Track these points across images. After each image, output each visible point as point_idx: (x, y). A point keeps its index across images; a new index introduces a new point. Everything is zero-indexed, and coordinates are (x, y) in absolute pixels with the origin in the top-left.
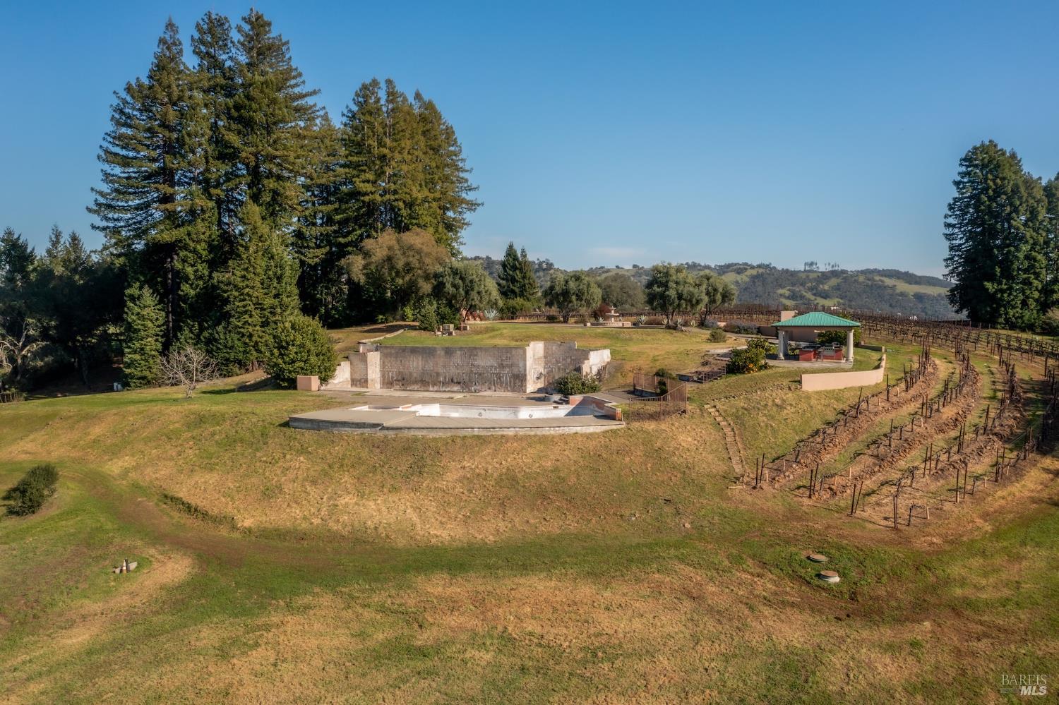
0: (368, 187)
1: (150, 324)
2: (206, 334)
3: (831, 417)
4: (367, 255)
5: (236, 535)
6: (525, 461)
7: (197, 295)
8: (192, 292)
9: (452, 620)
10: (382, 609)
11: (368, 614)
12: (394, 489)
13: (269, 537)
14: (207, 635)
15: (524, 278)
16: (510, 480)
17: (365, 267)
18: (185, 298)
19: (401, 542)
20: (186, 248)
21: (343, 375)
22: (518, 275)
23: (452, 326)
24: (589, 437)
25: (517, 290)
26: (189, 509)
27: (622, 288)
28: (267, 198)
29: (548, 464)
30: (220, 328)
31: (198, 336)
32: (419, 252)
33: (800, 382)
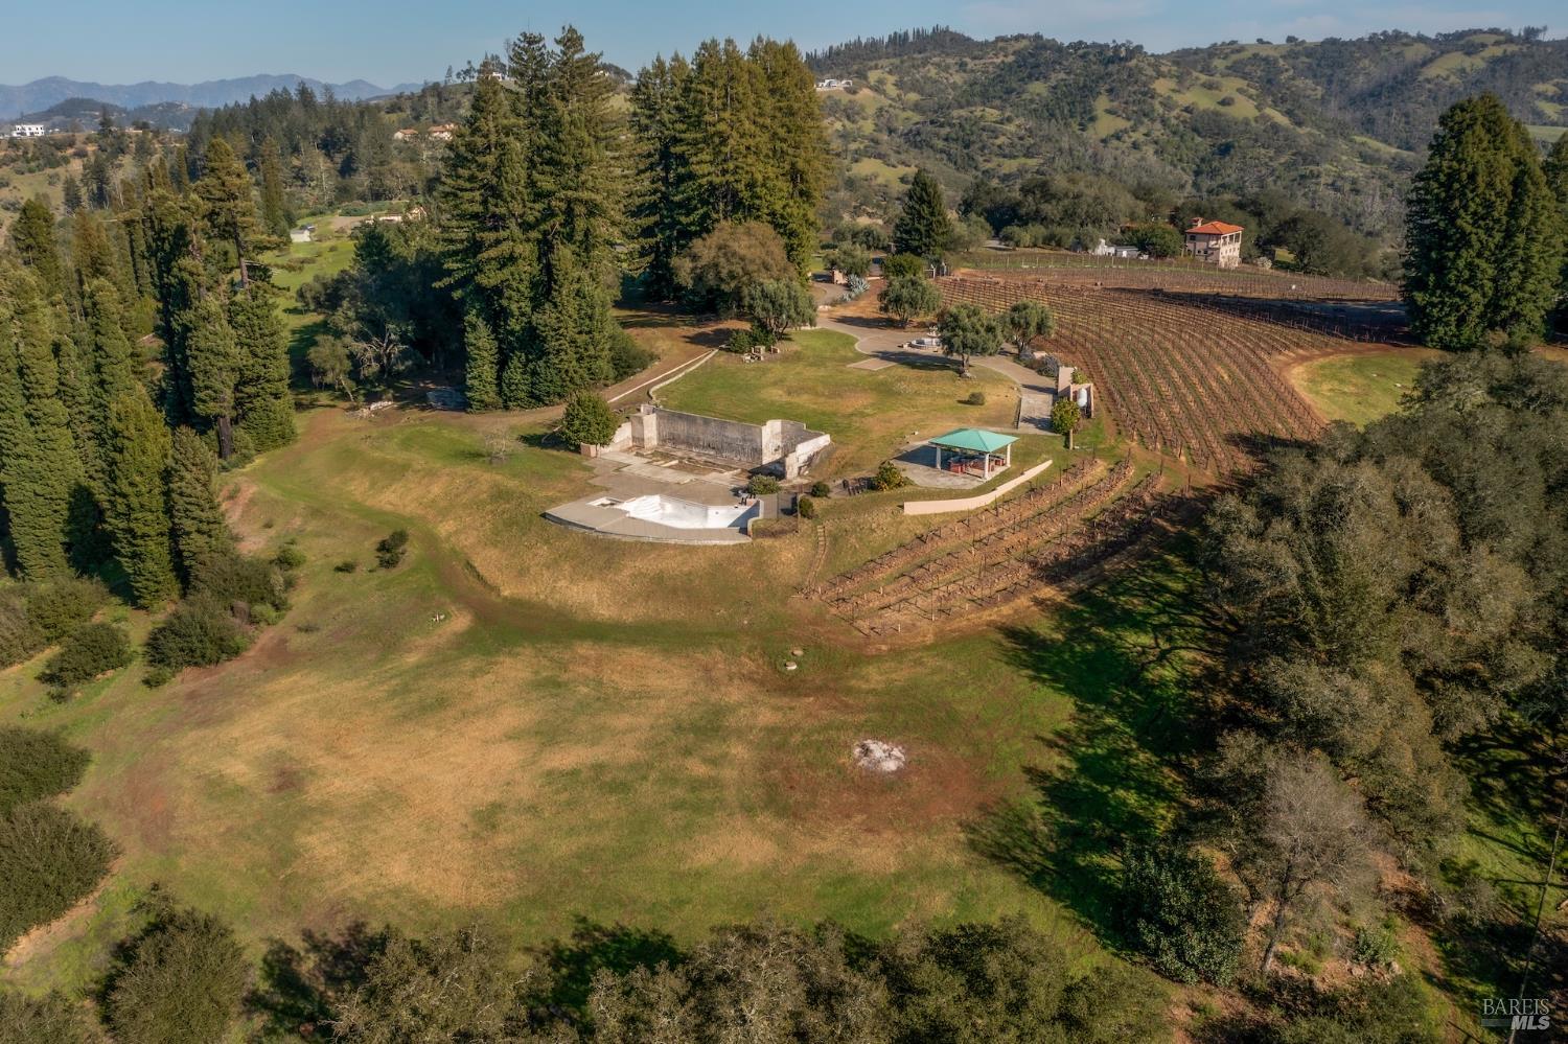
0: (706, 168)
1: (485, 354)
2: (531, 366)
3: (908, 538)
4: (695, 258)
5: (499, 600)
6: (672, 565)
7: (523, 329)
8: (518, 328)
9: (581, 670)
10: (552, 660)
11: (544, 662)
12: (591, 578)
13: (516, 603)
14: (469, 664)
15: (932, 214)
16: (659, 579)
17: (693, 269)
18: (512, 332)
19: (581, 617)
20: (509, 287)
21: (624, 434)
22: (926, 210)
23: (763, 348)
24: (722, 548)
25: (923, 229)
26: (479, 577)
27: (1096, 198)
28: (579, 237)
29: (686, 569)
30: (541, 363)
31: (525, 366)
32: (742, 259)
33: (902, 507)
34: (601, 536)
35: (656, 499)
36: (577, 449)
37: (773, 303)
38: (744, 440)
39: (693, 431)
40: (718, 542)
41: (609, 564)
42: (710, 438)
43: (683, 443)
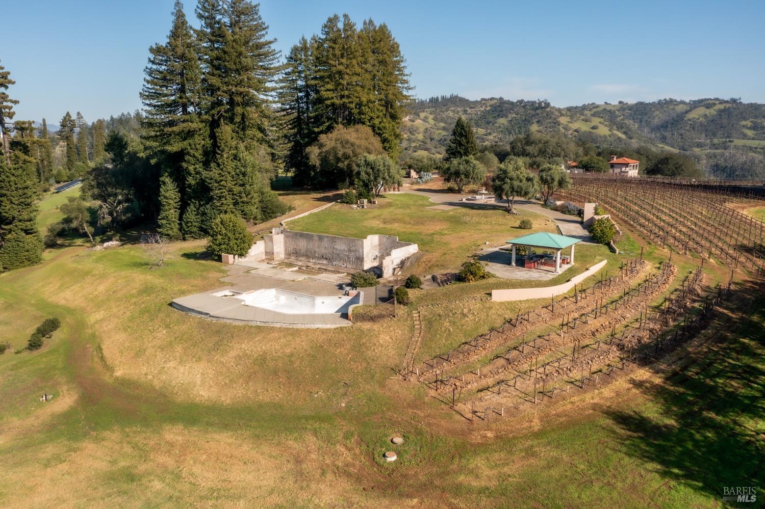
0: (330, 94)
1: (171, 202)
2: (202, 209)
4: (321, 146)
5: (111, 381)
7: (197, 183)
8: (193, 182)
9: (162, 459)
10: (135, 447)
11: (128, 449)
12: (199, 359)
13: (125, 383)
14: (50, 450)
15: (468, 142)
16: (262, 360)
17: (320, 154)
18: (190, 186)
19: (180, 399)
20: (188, 153)
21: (257, 249)
23: (365, 201)
24: (323, 331)
25: (462, 151)
26: (102, 358)
28: (238, 119)
29: (288, 351)
30: (208, 206)
31: (198, 209)
32: (353, 145)
33: (490, 294)
34: (214, 320)
35: (272, 292)
36: (219, 259)
37: (372, 168)
38: (350, 251)
39: (311, 246)
40: (320, 326)
41: (217, 347)
42: (323, 251)
43: (303, 256)
